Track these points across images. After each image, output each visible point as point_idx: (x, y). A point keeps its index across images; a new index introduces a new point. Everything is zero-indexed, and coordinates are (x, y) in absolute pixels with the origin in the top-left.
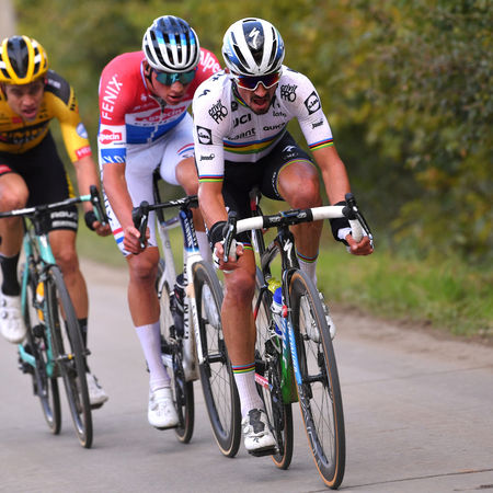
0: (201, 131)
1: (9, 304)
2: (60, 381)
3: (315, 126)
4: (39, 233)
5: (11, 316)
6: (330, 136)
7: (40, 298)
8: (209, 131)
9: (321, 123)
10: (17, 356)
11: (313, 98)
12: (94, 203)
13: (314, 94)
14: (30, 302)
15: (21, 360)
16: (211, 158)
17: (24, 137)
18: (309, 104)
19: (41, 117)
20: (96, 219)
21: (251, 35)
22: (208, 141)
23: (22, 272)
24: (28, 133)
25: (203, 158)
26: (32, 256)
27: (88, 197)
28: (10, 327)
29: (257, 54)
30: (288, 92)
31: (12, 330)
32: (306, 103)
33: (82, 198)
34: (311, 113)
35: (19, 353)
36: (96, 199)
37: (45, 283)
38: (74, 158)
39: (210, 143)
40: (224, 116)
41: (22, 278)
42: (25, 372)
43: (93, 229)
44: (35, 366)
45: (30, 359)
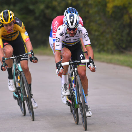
0: (57, 38)
1: (10, 82)
2: (25, 102)
3: (86, 40)
4: (18, 63)
5: (11, 85)
6: (90, 43)
7: (19, 80)
8: (59, 39)
9: (88, 40)
10: (13, 95)
11: (86, 34)
12: (32, 55)
13: (86, 33)
14: (16, 81)
15: (14, 96)
16: (59, 45)
17: (11, 36)
18: (85, 35)
19: (15, 31)
20: (33, 59)
21: (71, 18)
22: (58, 41)
23: (13, 72)
24: (12, 35)
25: (57, 45)
26: (16, 68)
27: (30, 53)
28: (11, 88)
29: (72, 23)
30: (80, 31)
31: (12, 88)
32: (84, 35)
33: (29, 53)
34: (85, 37)
35: (13, 94)
36: (32, 54)
37: (20, 76)
38: (25, 41)
39: (59, 42)
40: (63, 35)
41: (13, 74)
42: (15, 99)
43: (32, 62)
44: (18, 98)
45: (17, 96)
